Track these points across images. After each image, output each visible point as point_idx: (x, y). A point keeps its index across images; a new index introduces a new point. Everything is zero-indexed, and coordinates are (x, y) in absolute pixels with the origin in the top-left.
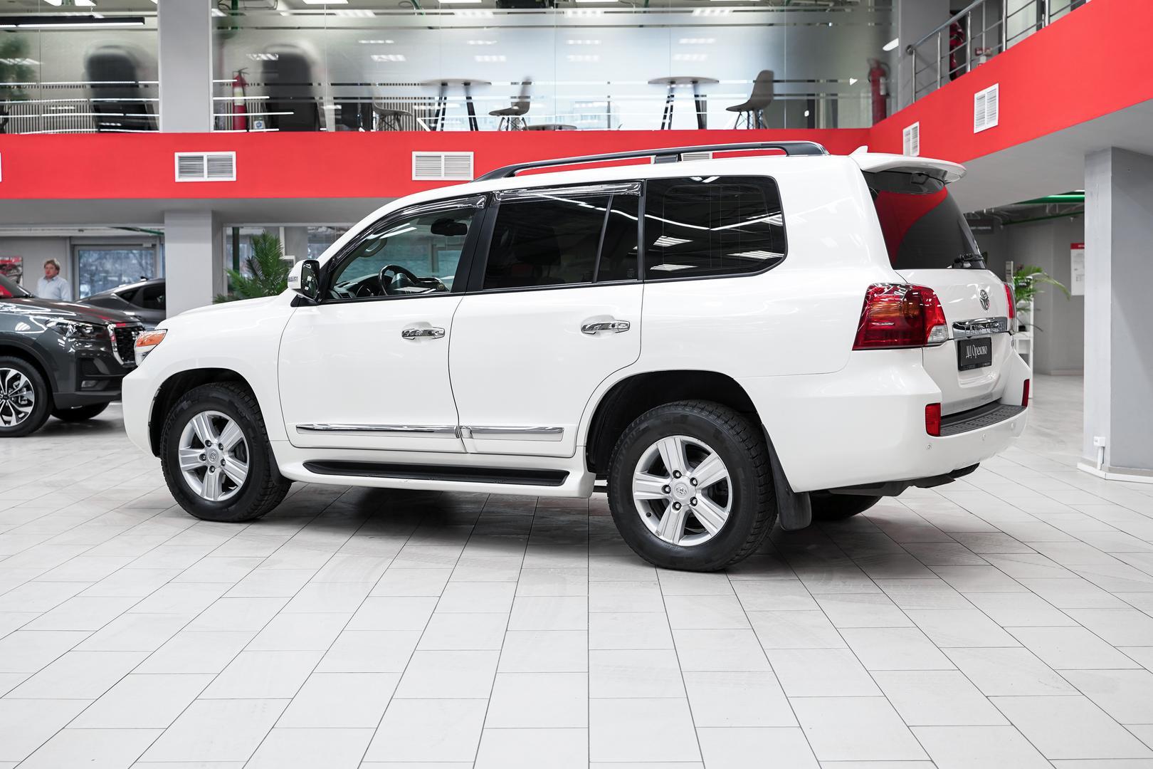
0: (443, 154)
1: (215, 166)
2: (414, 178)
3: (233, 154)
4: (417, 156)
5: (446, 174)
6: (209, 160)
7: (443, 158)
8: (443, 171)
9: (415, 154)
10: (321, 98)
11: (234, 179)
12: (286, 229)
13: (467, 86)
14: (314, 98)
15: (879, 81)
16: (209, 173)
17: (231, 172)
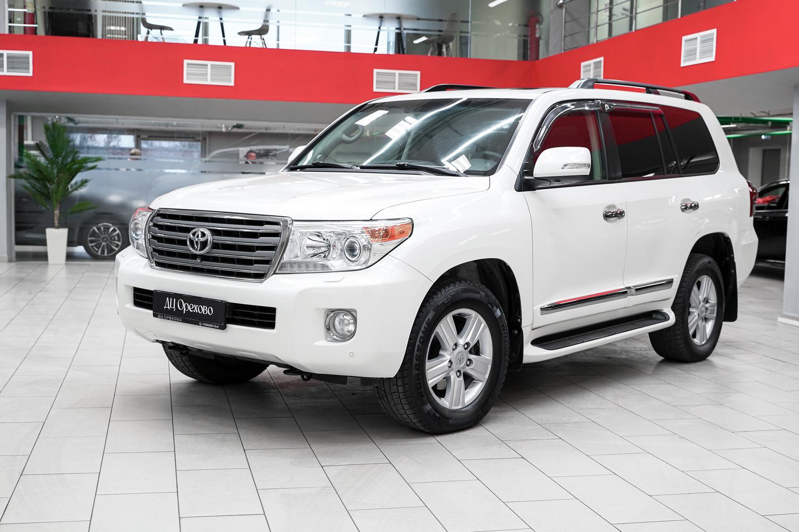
0: (209, 63)
1: (14, 63)
2: (185, 81)
3: (30, 53)
4: (188, 64)
5: (212, 80)
6: (8, 57)
7: (209, 67)
8: (209, 77)
9: (186, 62)
10: (96, 11)
11: (30, 74)
12: (33, 118)
13: (220, 10)
14: (90, 10)
15: (535, 27)
16: (8, 68)
17: (28, 68)
